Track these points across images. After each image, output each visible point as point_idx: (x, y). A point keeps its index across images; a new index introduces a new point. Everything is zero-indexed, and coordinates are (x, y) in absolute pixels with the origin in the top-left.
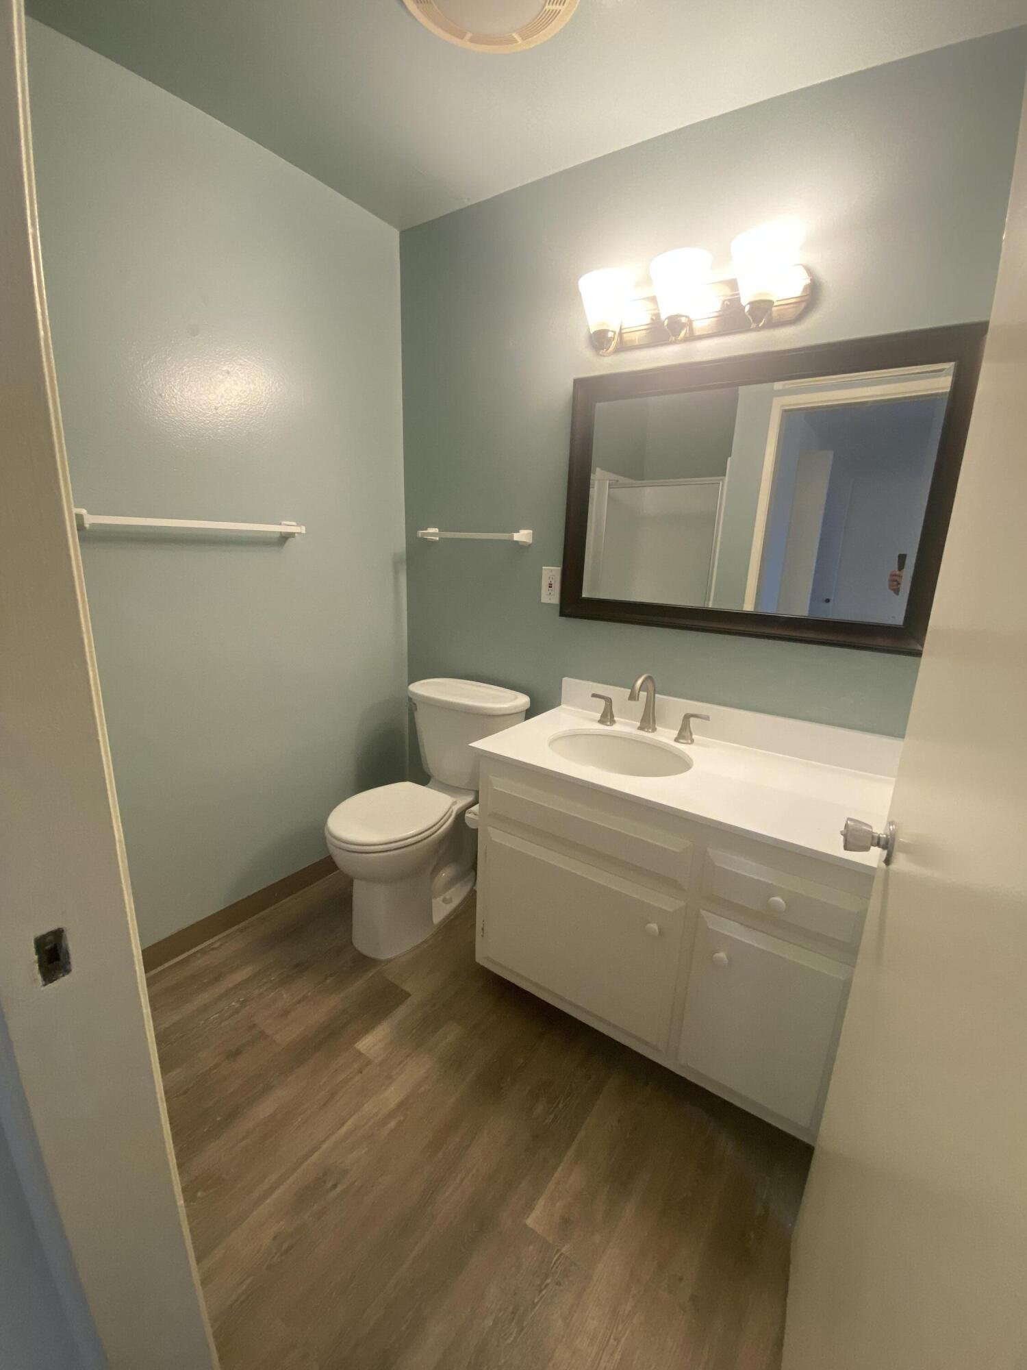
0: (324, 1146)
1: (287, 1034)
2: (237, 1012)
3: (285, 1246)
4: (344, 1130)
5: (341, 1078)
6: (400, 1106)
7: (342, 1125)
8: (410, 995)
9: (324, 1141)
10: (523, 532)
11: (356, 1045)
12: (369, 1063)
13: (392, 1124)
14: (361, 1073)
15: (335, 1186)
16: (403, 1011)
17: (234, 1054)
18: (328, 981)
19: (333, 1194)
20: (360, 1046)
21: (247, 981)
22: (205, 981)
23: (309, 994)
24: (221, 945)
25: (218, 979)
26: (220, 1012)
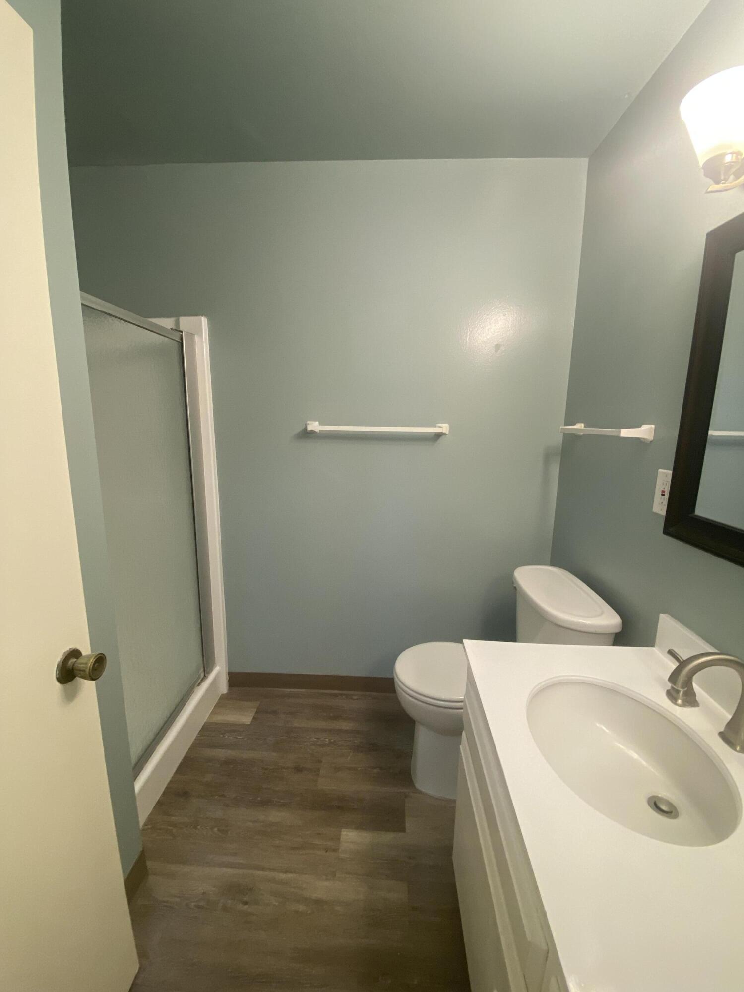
0: (267, 873)
1: (327, 784)
2: (323, 746)
3: (202, 904)
4: (283, 876)
5: (317, 842)
6: (319, 902)
7: (286, 872)
8: (405, 831)
9: (270, 870)
10: (645, 427)
11: (343, 830)
12: (335, 850)
13: (301, 908)
14: (327, 851)
15: (246, 903)
16: (387, 838)
17: (298, 769)
18: (375, 771)
19: (241, 907)
20: (345, 833)
21: (347, 732)
22: (332, 715)
23: (359, 769)
24: (357, 699)
25: (336, 718)
26: (317, 738)
